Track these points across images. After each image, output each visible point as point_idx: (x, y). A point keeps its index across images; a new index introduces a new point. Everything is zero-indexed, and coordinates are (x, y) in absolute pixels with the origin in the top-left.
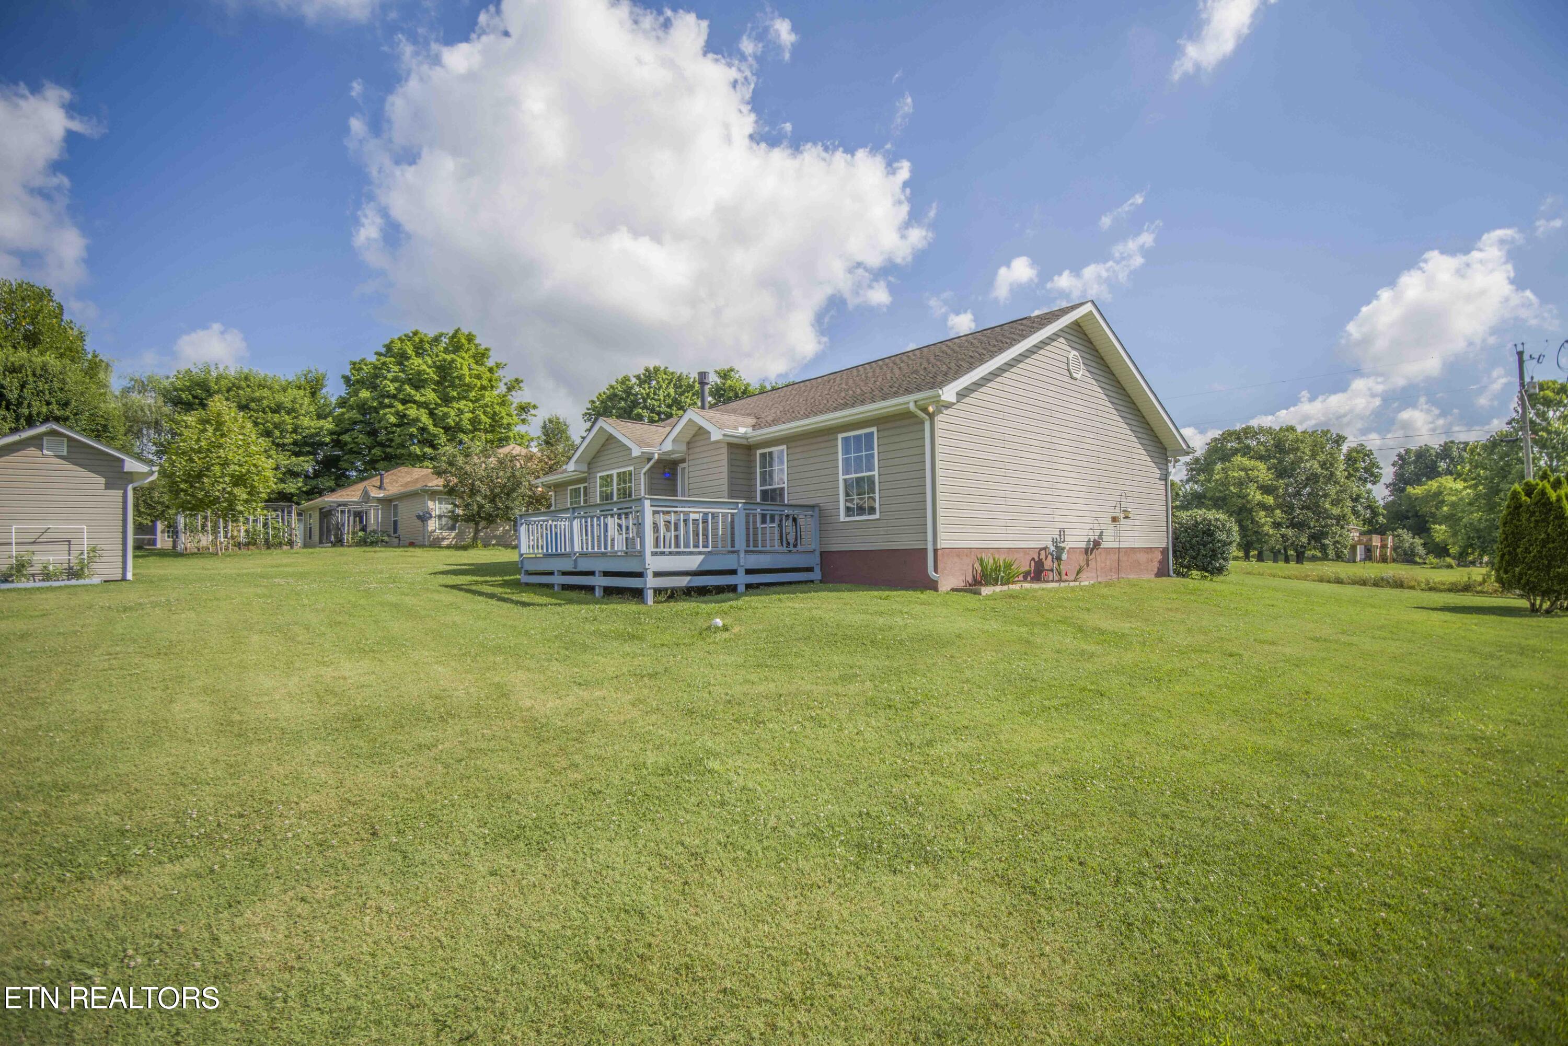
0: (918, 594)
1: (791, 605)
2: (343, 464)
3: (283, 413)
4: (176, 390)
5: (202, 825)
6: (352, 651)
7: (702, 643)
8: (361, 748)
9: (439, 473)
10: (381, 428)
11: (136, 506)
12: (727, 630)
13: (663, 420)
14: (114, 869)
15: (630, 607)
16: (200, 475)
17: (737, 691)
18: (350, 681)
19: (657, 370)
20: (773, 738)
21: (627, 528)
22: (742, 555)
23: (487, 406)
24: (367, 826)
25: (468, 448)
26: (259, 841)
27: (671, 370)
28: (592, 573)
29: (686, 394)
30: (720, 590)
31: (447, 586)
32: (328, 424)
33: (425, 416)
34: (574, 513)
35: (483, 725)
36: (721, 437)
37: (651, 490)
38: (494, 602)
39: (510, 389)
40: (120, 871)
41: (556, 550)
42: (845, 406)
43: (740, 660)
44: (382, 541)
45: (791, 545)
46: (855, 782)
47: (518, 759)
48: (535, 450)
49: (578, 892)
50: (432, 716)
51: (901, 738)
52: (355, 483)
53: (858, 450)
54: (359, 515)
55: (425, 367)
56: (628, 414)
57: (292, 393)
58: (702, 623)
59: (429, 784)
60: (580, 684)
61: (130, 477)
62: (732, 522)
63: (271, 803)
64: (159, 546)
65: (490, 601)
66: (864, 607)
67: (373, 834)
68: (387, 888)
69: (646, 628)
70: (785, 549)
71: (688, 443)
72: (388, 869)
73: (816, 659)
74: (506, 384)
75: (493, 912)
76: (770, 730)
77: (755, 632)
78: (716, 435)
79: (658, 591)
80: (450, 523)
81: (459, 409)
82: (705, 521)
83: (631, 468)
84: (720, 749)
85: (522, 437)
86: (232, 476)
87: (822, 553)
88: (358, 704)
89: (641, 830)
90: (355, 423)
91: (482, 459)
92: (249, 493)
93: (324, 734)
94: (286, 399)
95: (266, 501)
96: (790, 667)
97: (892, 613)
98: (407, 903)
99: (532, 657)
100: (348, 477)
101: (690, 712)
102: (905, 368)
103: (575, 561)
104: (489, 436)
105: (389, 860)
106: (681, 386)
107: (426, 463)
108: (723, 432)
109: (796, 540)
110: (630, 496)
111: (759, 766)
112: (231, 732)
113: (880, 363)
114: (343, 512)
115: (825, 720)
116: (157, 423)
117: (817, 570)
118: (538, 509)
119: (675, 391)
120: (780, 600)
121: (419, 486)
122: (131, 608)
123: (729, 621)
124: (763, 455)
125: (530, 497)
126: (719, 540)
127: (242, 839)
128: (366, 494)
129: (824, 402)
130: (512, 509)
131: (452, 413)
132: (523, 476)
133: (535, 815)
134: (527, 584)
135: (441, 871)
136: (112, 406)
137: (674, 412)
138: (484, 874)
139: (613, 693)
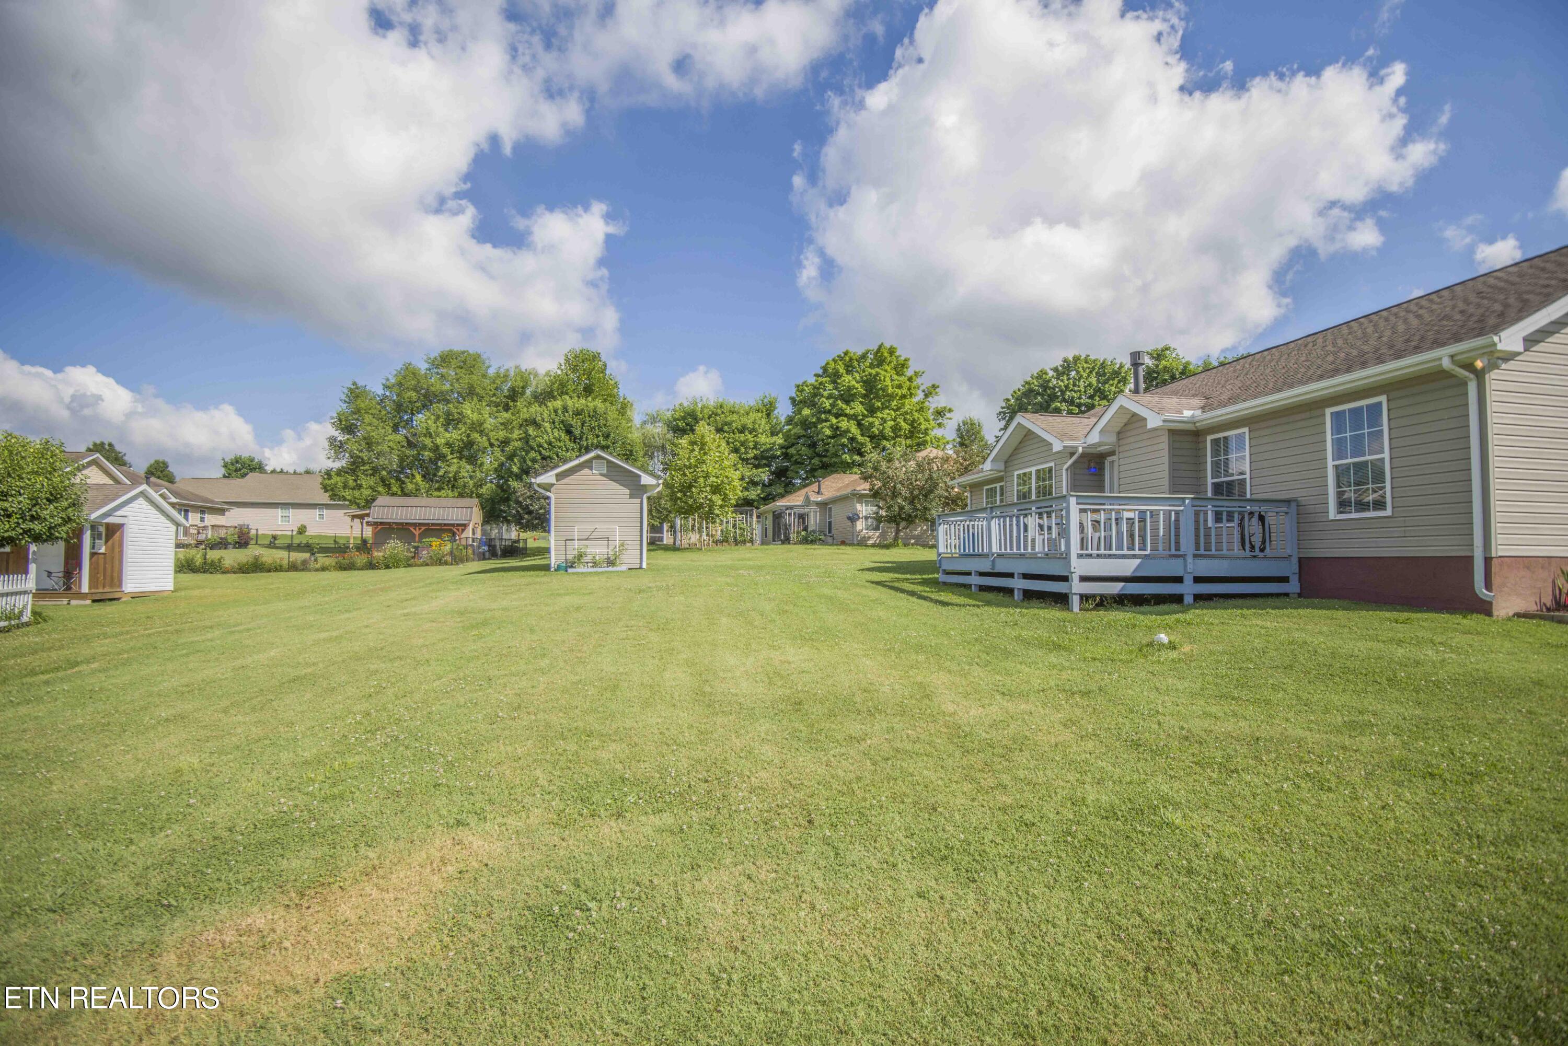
0: (1457, 618)
1: (1259, 622)
2: (790, 474)
3: (747, 433)
4: (675, 420)
5: (677, 784)
6: (795, 638)
7: (1143, 661)
8: (801, 732)
9: (865, 478)
10: (819, 440)
11: (650, 511)
12: (1174, 648)
13: (1084, 412)
14: (615, 812)
15: (1054, 614)
16: (690, 486)
17: (1197, 725)
18: (793, 666)
19: (1076, 359)
20: (1254, 796)
21: (1050, 528)
22: (1190, 559)
23: (906, 413)
24: (805, 812)
25: (890, 454)
26: (718, 809)
27: (1092, 357)
28: (1011, 575)
29: (1111, 382)
30: (1160, 599)
31: (872, 582)
32: (779, 440)
33: (854, 427)
34: (991, 513)
35: (907, 725)
36: (1161, 423)
37: (1075, 486)
38: (914, 599)
39: (926, 396)
40: (619, 815)
41: (974, 550)
42: (1336, 372)
43: (1197, 687)
44: (820, 539)
45: (1257, 549)
46: (1387, 879)
47: (942, 767)
48: (951, 452)
49: (1014, 945)
50: (860, 707)
51: (1459, 825)
52: (799, 489)
53: (1357, 425)
54: (802, 517)
55: (854, 383)
56: (1044, 408)
57: (753, 415)
58: (1141, 637)
59: (859, 779)
60: (1003, 693)
61: (644, 489)
62: (1177, 520)
63: (729, 773)
64: (665, 542)
65: (910, 598)
66: (1371, 632)
67: (810, 822)
68: (820, 884)
69: (1073, 637)
70: (1248, 553)
71: (1119, 433)
72: (822, 863)
73: (1305, 696)
74: (923, 391)
75: (921, 942)
76: (1248, 784)
77: (1212, 653)
78: (1154, 421)
79: (1084, 598)
80: (875, 523)
81: (882, 418)
82: (1142, 520)
83: (1052, 464)
84: (1181, 797)
85: (938, 440)
86: (712, 486)
87: (1300, 559)
88: (800, 688)
89: (1086, 884)
90: (799, 437)
91: (903, 463)
92: (723, 500)
93: (772, 714)
94: (748, 421)
95: (735, 506)
96: (1267, 702)
97: (1419, 643)
98: (837, 906)
99: (953, 658)
100: (794, 485)
101: (1136, 745)
102: (1426, 315)
103: (993, 561)
104: (909, 442)
105: (823, 853)
106: (1104, 374)
107: (855, 470)
108: (1163, 417)
109: (1264, 542)
110: (1050, 493)
111: (1237, 830)
112: (703, 702)
113: (1385, 314)
114: (790, 514)
115: (1328, 781)
116: (663, 446)
117: (1295, 580)
118: (954, 510)
119: (1098, 380)
120: (1243, 616)
121: (849, 490)
122: (643, 591)
123: (1177, 638)
124: (1216, 442)
125: (946, 498)
126: (1161, 542)
127: (706, 803)
128: (807, 498)
129: (1303, 370)
130: (929, 510)
131: (877, 423)
132: (939, 477)
133: (962, 836)
134: (945, 583)
135: (870, 878)
136: (635, 436)
137: (1096, 403)
138: (912, 893)
139: (1041, 710)
